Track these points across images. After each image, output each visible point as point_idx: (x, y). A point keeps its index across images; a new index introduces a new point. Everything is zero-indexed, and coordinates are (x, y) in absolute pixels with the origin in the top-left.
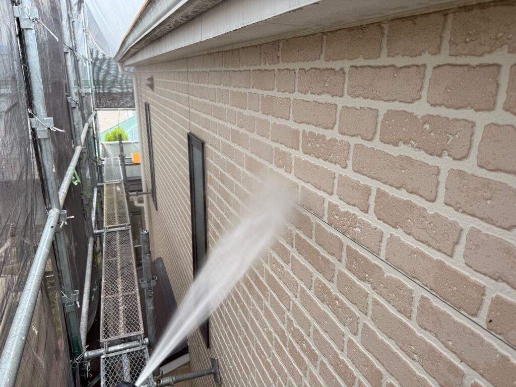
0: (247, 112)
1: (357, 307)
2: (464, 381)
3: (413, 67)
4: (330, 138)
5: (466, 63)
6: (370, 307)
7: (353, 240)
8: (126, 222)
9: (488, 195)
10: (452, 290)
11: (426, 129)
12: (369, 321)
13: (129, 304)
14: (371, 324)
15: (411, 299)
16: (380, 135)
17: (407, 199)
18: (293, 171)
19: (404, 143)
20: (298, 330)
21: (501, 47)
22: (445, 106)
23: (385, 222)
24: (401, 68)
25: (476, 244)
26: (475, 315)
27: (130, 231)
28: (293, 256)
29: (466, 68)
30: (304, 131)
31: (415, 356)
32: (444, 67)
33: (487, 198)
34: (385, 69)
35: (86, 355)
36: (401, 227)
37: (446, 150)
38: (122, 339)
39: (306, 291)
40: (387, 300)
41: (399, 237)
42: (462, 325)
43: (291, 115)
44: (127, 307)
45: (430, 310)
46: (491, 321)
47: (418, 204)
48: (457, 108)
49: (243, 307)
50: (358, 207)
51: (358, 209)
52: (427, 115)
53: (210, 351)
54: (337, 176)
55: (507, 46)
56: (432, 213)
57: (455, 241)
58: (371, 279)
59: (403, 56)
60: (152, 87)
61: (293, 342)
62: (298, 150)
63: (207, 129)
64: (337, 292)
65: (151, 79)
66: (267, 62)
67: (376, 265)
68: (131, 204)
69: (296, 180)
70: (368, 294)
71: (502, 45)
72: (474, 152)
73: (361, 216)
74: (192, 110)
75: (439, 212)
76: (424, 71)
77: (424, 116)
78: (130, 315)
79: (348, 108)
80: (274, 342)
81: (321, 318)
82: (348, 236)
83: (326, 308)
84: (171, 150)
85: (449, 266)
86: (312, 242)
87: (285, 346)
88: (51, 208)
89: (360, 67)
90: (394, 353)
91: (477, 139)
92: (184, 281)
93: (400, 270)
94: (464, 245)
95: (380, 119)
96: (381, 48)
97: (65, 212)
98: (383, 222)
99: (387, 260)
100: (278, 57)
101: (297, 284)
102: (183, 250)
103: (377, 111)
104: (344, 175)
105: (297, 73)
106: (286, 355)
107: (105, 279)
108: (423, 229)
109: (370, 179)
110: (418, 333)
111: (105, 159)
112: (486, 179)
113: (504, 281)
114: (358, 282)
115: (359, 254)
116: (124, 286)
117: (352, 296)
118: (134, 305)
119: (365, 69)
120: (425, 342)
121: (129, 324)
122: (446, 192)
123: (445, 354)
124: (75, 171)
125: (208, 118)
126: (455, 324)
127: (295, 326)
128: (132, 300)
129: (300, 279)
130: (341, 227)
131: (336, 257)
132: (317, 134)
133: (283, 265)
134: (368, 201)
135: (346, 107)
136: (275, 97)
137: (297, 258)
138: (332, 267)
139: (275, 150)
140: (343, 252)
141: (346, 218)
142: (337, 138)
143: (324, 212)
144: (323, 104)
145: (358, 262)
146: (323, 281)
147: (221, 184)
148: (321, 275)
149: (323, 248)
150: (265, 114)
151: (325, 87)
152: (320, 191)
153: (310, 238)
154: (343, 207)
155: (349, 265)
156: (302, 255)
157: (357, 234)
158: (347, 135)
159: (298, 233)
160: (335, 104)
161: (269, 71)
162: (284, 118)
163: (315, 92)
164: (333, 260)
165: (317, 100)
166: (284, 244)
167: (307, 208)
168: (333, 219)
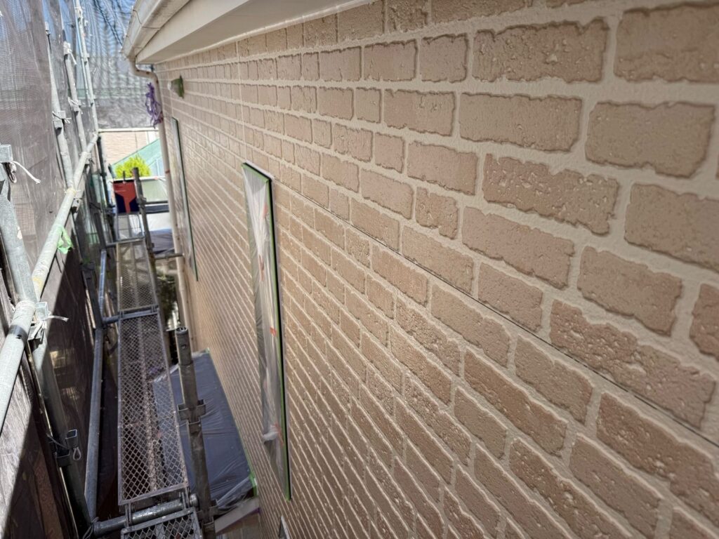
1: (626, 518)
4: (561, 169)
6: (664, 527)
8: (152, 303)
18: (460, 236)
20: (470, 520)
27: (158, 316)
30: (490, 156)
35: (97, 528)
38: (154, 497)
43: (457, 125)
50: (639, 321)
51: (639, 326)
54: (580, 250)
58: (673, 475)
62: (473, 194)
64: (570, 478)
66: (398, 27)
67: (688, 449)
69: (466, 252)
80: (414, 525)
81: (526, 514)
82: (609, 377)
83: (539, 501)
86: (508, 376)
88: (19, 300)
89: (659, 9)
101: (469, 444)
103: (713, 108)
104: (599, 250)
105: (472, 42)
109: (679, 263)
114: (631, 472)
115: (639, 419)
116: (153, 407)
117: (613, 495)
121: (163, 472)
128: (166, 430)
129: (476, 436)
130: (587, 355)
131: (571, 412)
132: (524, 162)
133: (436, 403)
134: (671, 310)
135: (609, 103)
136: (417, 92)
137: (469, 397)
138: (559, 429)
139: (418, 194)
140: (590, 406)
141: (604, 341)
142: (580, 170)
143: (541, 321)
144: (540, 100)
145: (635, 432)
146: (533, 450)
147: (305, 249)
148: (529, 439)
149: (535, 391)
150: (394, 127)
151: (548, 64)
152: (530, 278)
153: (503, 366)
154: (596, 317)
155: (608, 434)
156: (480, 393)
157: (633, 377)
158: (610, 163)
159: (473, 351)
160: (576, 99)
161: (403, 43)
162: (438, 133)
163: (520, 76)
164: (561, 416)
165: (524, 92)
166: (438, 366)
167: (494, 308)
168: (566, 337)
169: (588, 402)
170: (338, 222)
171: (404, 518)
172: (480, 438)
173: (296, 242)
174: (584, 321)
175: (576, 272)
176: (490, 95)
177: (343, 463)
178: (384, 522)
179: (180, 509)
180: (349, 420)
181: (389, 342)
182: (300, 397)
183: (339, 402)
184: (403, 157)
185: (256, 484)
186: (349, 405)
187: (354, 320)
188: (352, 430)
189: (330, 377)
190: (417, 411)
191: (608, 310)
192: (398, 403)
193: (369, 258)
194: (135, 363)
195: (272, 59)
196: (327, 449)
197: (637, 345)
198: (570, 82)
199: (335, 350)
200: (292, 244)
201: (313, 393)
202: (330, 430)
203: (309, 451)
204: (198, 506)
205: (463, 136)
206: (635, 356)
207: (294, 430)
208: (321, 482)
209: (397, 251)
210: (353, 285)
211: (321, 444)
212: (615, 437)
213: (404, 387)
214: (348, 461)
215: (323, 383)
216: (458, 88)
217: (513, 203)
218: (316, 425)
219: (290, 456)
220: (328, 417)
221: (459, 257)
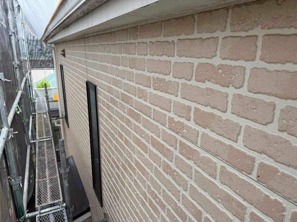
0: (121, 68)
1: (186, 175)
2: (246, 211)
3: (211, 39)
4: (168, 80)
5: (239, 35)
6: (194, 174)
7: (182, 137)
8: (50, 135)
9: (254, 107)
10: (238, 161)
11: (220, 72)
12: (193, 182)
13: (53, 184)
14: (194, 184)
15: (216, 168)
16: (195, 77)
17: (211, 112)
18: (148, 100)
19: (208, 81)
20: (154, 191)
21: (257, 26)
22: (229, 59)
23: (200, 126)
24: (205, 39)
25: (249, 134)
26: (250, 174)
27: (53, 140)
28: (149, 149)
29: (240, 38)
30: (153, 77)
31: (219, 200)
32: (228, 38)
33: (253, 108)
34: (197, 40)
35: (27, 216)
36: (208, 128)
37: (231, 83)
38: (49, 204)
39: (158, 169)
40: (202, 170)
41: (207, 133)
42: (244, 180)
43: (146, 68)
44: (52, 185)
45: (226, 173)
46: (259, 176)
47: (217, 114)
48: (236, 60)
49: (122, 181)
50: (185, 118)
51: (185, 119)
52: (220, 64)
53: (103, 208)
54: (173, 101)
55: (260, 26)
56: (224, 119)
57: (238, 133)
58: (193, 158)
59: (206, 32)
60: (64, 55)
61: (151, 199)
62: (150, 88)
63: (98, 78)
64: (175, 167)
65: (63, 51)
66: (131, 39)
67: (195, 150)
68: (53, 125)
69: (150, 105)
70: (192, 167)
71: (258, 25)
72: (246, 83)
73: (186, 123)
74: (88, 68)
75: (229, 118)
76: (218, 41)
77: (218, 65)
78: (54, 190)
79: (177, 63)
80: (140, 200)
81: (166, 183)
82: (180, 135)
83: (169, 177)
84: (76, 92)
85: (235, 148)
86: (160, 140)
87: (147, 201)
88: (3, 127)
89: (183, 40)
90: (207, 199)
91: (247, 77)
92: (86, 169)
93: (209, 152)
94: (243, 135)
95: (195, 68)
96: (194, 29)
97: (12, 129)
98: (199, 125)
99: (201, 146)
100: (137, 35)
101: (153, 165)
102: (85, 150)
103: (193, 64)
104: (176, 101)
105: (148, 44)
106: (147, 206)
107: (38, 170)
108: (220, 128)
109: (190, 102)
110: (220, 187)
111: (36, 99)
112: (253, 98)
113: (265, 154)
114: (186, 161)
115: (186, 145)
116: (50, 173)
117: (183, 169)
118: (56, 184)
119: (186, 40)
120: (224, 191)
121: (53, 196)
122: (232, 107)
123: (235, 197)
124: (18, 105)
125: (98, 72)
126: (240, 180)
127: (152, 189)
128: (55, 181)
130: (176, 130)
131: (174, 147)
132: (160, 78)
133: (144, 154)
134: (190, 114)
136: (136, 58)
137: (152, 149)
138: (172, 153)
139: (138, 88)
140: (177, 144)
141: (178, 125)
142: (171, 80)
143: (166, 122)
144: (163, 61)
145: (186, 149)
146: (167, 161)
147: (107, 110)
149: (166, 143)
150: (131, 68)
151: (164, 52)
152: (164, 110)
153: (159, 137)
154: (177, 119)
155: (181, 151)
156: (154, 147)
157: (184, 133)
158: (177, 78)
159: (152, 135)
160: (170, 61)
161: (132, 43)
162: (142, 70)
163: (159, 55)
164: (172, 149)
165: (160, 59)
166: (144, 142)
167: (156, 120)
168: (171, 125)
170: (117, 99)
171: (137, 198)
172: (155, 162)
173: (104, 107)
175: (172, 107)
176: (153, 60)
177: (119, 186)
178: (132, 203)
179: (59, 208)
180: (121, 169)
182: (105, 165)
183: (117, 163)
184: (134, 77)
185: (90, 206)
186: (121, 163)
187: (121, 132)
189: (115, 154)
190: (139, 159)
191: (179, 116)
192: (134, 158)
193: (125, 110)
194: (43, 157)
195: (96, 45)
197: (185, 125)
198: (168, 57)
200: (102, 109)
201: (109, 162)
203: (108, 185)
204: (66, 207)
205: (148, 71)
206: (184, 128)
208: (112, 196)
209: (132, 107)
211: (113, 181)
213: (136, 152)
214: (121, 184)
215: (113, 158)
216: (146, 57)
217: (159, 90)
218: (111, 174)
220: (114, 170)
221: (148, 107)
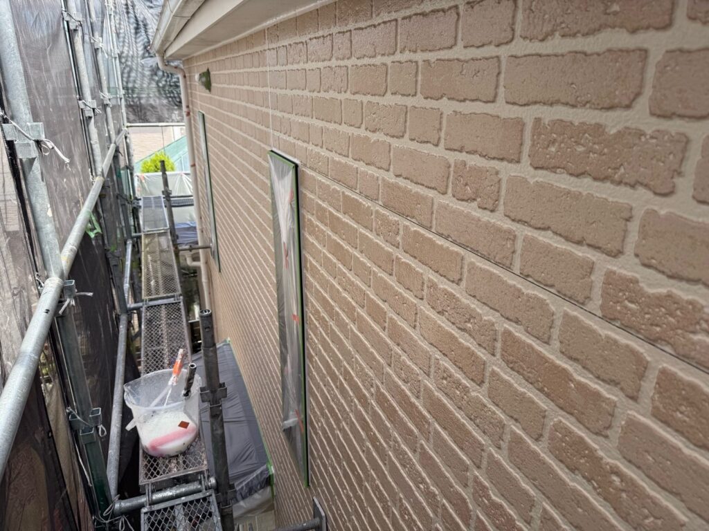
18: (501, 208)
27: (182, 304)
30: (538, 120)
35: (117, 506)
38: (174, 478)
43: (501, 90)
54: (639, 214)
60: (208, 85)
62: (518, 162)
63: (305, 142)
64: (617, 459)
65: (207, 74)
68: (181, 263)
81: (566, 499)
82: (669, 349)
83: (581, 484)
86: (551, 354)
87: (467, 524)
88: (47, 277)
97: (72, 282)
104: (662, 212)
111: (142, 197)
117: (669, 477)
124: (92, 216)
129: (512, 417)
130: (643, 327)
131: (622, 389)
132: (576, 124)
133: (468, 385)
135: (681, 51)
136: (458, 59)
137: (506, 377)
138: (607, 407)
139: (455, 166)
140: (644, 381)
141: (663, 310)
142: (642, 127)
143: (590, 293)
144: (598, 54)
145: (698, 408)
146: (576, 430)
147: (330, 233)
148: (573, 419)
149: (580, 367)
150: (431, 98)
151: (609, 14)
152: (580, 247)
153: (545, 343)
154: (655, 285)
155: (664, 411)
156: (518, 372)
157: (698, 347)
159: (511, 329)
160: (640, 50)
161: (443, 10)
162: (480, 101)
163: (575, 31)
164: (609, 393)
165: (579, 48)
166: (470, 346)
167: (538, 281)
168: (619, 308)
169: (641, 377)
170: (367, 203)
171: (428, 504)
172: (516, 420)
173: (322, 227)
174: (641, 289)
175: (633, 237)
176: (540, 56)
177: (364, 449)
178: (406, 508)
179: (199, 491)
180: (372, 404)
181: (418, 324)
182: (321, 383)
183: (362, 387)
184: (440, 129)
185: (273, 471)
186: (372, 390)
187: (380, 302)
188: (375, 415)
189: (353, 362)
190: (446, 394)
191: (671, 277)
192: (425, 386)
193: (399, 238)
194: (159, 348)
195: (302, 42)
196: (348, 435)
197: (704, 313)
198: (634, 31)
199: (359, 334)
200: (317, 229)
201: (335, 378)
202: (352, 416)
203: (329, 437)
204: (217, 489)
205: (509, 101)
206: (700, 325)
207: (314, 417)
208: (340, 468)
209: (429, 229)
210: (380, 267)
211: (342, 430)
212: (674, 414)
213: (432, 370)
214: (370, 447)
215: (346, 369)
216: (504, 52)
217: (564, 168)
218: (337, 411)
219: (309, 443)
220: (350, 402)
221: (499, 230)
